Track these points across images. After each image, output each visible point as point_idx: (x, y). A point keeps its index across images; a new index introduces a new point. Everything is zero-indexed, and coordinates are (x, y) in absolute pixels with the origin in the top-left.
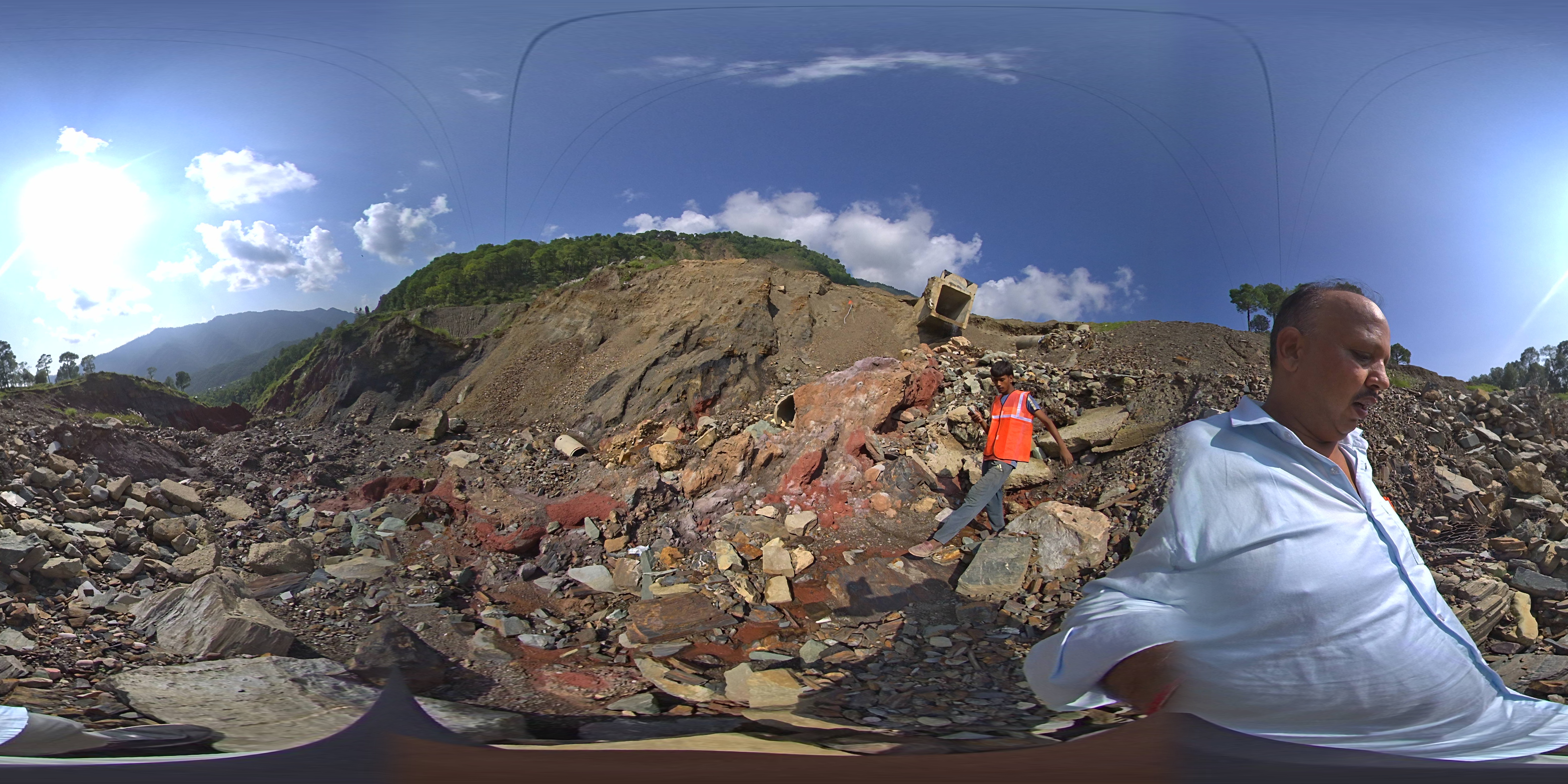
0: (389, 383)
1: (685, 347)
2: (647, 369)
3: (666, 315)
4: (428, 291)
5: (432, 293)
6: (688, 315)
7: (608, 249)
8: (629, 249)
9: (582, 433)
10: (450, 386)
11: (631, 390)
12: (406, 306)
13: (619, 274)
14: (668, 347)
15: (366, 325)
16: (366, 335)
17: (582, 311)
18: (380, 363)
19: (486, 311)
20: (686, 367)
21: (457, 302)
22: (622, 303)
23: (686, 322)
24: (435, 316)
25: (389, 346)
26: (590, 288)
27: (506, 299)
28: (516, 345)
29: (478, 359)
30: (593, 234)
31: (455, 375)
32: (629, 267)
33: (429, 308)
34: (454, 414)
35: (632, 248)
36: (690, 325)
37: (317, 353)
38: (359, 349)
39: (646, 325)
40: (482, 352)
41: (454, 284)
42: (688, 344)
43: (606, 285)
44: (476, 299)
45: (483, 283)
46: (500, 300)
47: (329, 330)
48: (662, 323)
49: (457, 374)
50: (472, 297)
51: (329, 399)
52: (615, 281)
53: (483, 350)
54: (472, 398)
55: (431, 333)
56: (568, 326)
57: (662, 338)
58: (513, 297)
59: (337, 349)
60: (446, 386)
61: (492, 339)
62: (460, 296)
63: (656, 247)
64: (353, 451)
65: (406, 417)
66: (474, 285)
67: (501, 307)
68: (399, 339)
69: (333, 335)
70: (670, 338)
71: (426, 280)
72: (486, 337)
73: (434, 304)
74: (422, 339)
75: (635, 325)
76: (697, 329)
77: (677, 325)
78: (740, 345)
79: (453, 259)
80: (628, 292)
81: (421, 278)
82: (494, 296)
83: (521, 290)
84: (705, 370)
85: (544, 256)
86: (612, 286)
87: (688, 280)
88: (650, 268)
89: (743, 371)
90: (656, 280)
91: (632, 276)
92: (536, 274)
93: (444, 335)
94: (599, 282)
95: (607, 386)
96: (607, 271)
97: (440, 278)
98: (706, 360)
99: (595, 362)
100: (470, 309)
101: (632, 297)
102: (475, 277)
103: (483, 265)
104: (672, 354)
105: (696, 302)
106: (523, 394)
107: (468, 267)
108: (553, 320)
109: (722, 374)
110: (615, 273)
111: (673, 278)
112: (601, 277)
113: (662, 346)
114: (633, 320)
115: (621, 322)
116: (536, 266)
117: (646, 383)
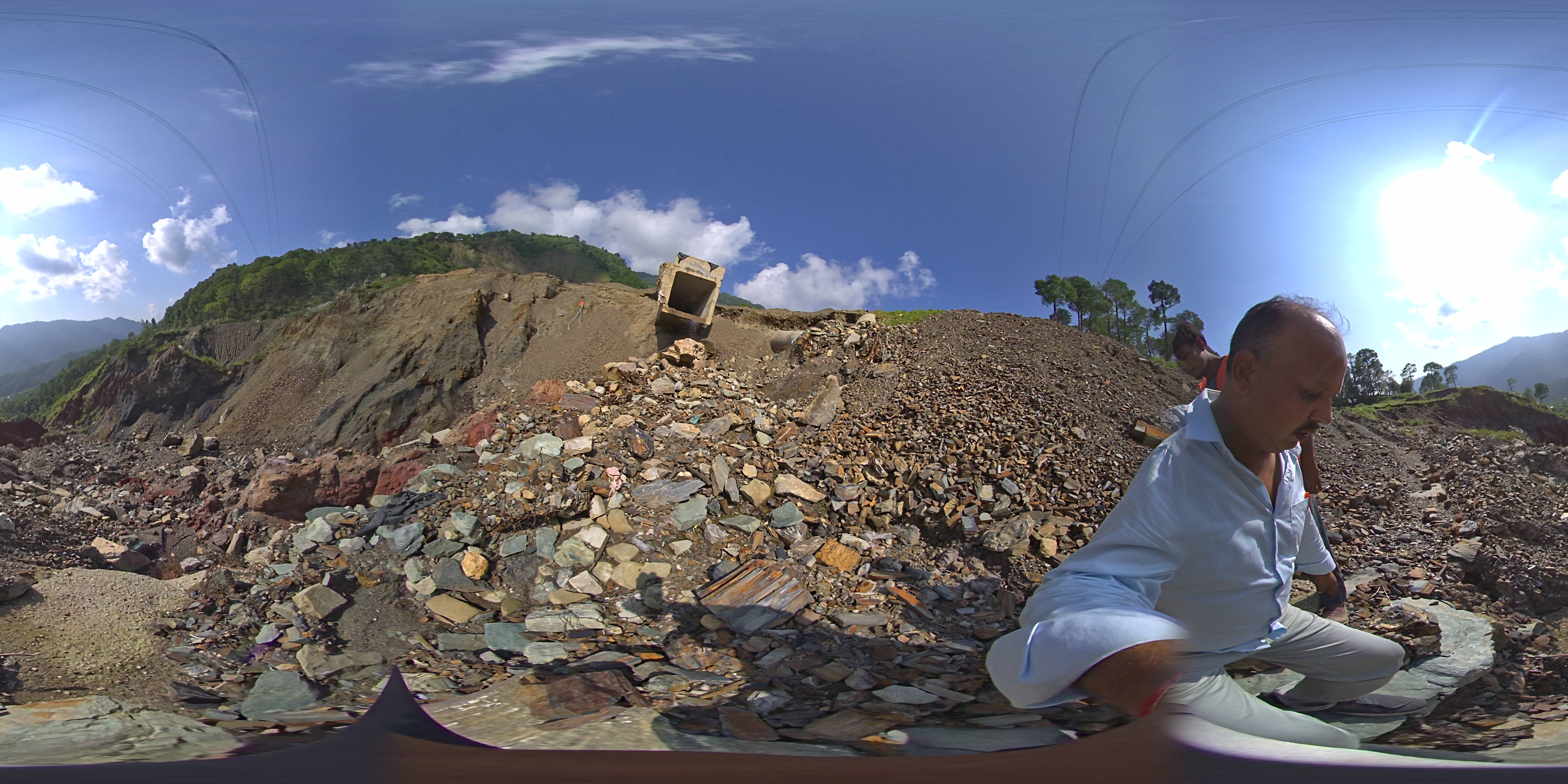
0: (164, 406)
1: (403, 372)
2: (364, 396)
3: (397, 337)
4: (208, 307)
5: (212, 308)
6: (413, 336)
7: (382, 255)
10: (215, 408)
11: (348, 415)
13: (360, 296)
14: (388, 373)
16: (147, 357)
17: (326, 336)
18: (157, 389)
19: (261, 327)
20: (386, 396)
21: (236, 318)
22: (361, 326)
23: (409, 345)
25: (165, 374)
26: (335, 313)
28: (270, 371)
29: (238, 385)
30: (368, 240)
33: (209, 324)
34: (212, 434)
37: (105, 369)
39: (378, 348)
41: (233, 298)
42: (407, 367)
43: (348, 309)
44: (254, 312)
45: (260, 297)
46: (276, 314)
47: (117, 343)
48: (392, 345)
49: (220, 398)
50: (250, 311)
51: (115, 417)
52: (356, 305)
53: (243, 376)
54: (231, 419)
55: (200, 362)
56: (314, 351)
57: (388, 361)
58: (288, 310)
59: (123, 366)
60: (211, 408)
61: (251, 365)
63: (433, 249)
65: (175, 436)
66: (251, 299)
67: (275, 322)
68: (172, 367)
70: (394, 361)
71: (206, 295)
72: (249, 363)
73: (213, 320)
74: (192, 368)
75: (371, 347)
76: (417, 351)
77: (403, 346)
78: (436, 372)
79: (232, 273)
80: (366, 315)
81: (202, 292)
82: (270, 310)
83: (297, 302)
84: (398, 400)
85: (317, 267)
86: (353, 309)
87: (420, 297)
88: (388, 287)
89: (437, 399)
90: (392, 300)
91: (372, 297)
92: (311, 285)
93: (210, 362)
94: (342, 307)
95: (333, 411)
96: (349, 295)
97: (220, 293)
98: (401, 390)
99: (331, 387)
100: (248, 324)
101: (370, 319)
102: (252, 291)
103: (259, 279)
104: (390, 379)
105: (424, 321)
106: (269, 417)
107: (246, 281)
108: (302, 346)
109: (414, 403)
110: (356, 295)
111: (407, 296)
112: (344, 301)
113: (385, 370)
114: (369, 343)
115: (360, 345)
116: (311, 278)
117: (359, 410)
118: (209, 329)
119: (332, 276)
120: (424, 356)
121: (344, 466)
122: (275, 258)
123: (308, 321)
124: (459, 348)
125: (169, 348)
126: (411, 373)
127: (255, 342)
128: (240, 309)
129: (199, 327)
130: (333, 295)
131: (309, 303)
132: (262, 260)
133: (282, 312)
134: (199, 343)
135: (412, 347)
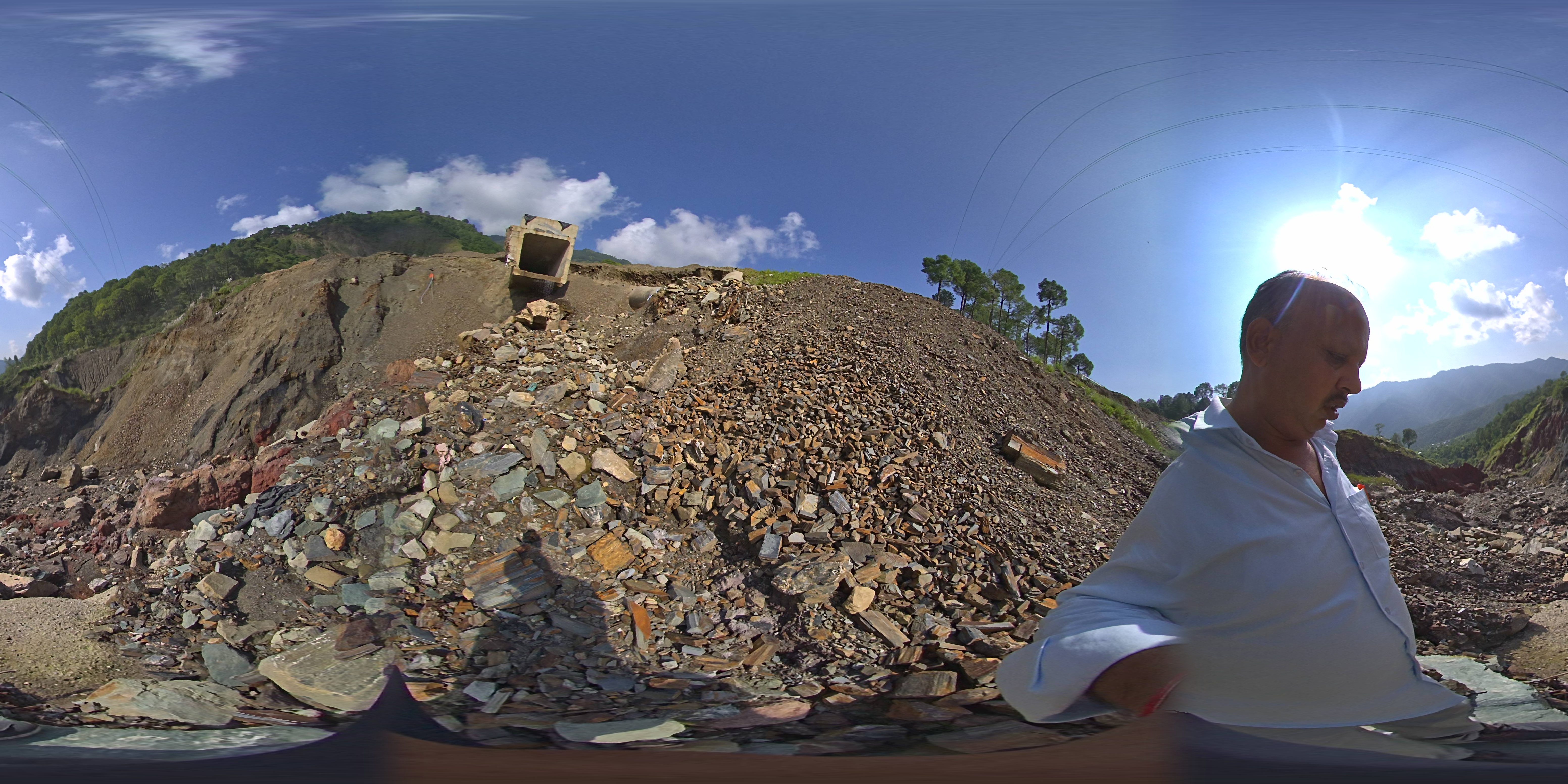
0: (38, 441)
1: (265, 372)
2: (232, 401)
3: (254, 339)
4: (66, 338)
5: (71, 338)
6: (270, 335)
10: (87, 437)
11: (220, 422)
12: (50, 353)
13: (211, 305)
14: (251, 375)
17: (185, 350)
18: (28, 425)
19: (121, 350)
20: (255, 397)
21: (95, 344)
22: (218, 334)
23: (268, 344)
24: (76, 363)
25: (33, 411)
26: (190, 325)
28: (136, 393)
29: (107, 410)
30: (208, 246)
31: (90, 427)
32: (221, 293)
33: (70, 355)
34: (89, 463)
38: (9, 414)
39: (239, 352)
40: (110, 403)
41: (89, 325)
42: (269, 366)
43: (202, 319)
44: (112, 337)
45: (116, 319)
46: (133, 335)
48: (251, 347)
49: (92, 426)
50: (108, 336)
52: (209, 314)
53: (111, 401)
54: (105, 446)
55: (66, 394)
56: (176, 366)
57: (249, 363)
58: (144, 329)
60: (84, 438)
61: (117, 391)
65: (52, 470)
66: (107, 324)
67: (134, 343)
68: (40, 403)
70: (256, 361)
71: (63, 326)
72: (115, 387)
73: (74, 350)
74: (60, 400)
75: (232, 352)
76: (276, 349)
77: (261, 346)
78: (297, 366)
79: (84, 301)
80: (220, 322)
81: (59, 324)
82: (127, 332)
83: (152, 320)
84: (265, 400)
85: (165, 282)
86: (206, 319)
87: (269, 295)
88: (236, 291)
89: (302, 392)
90: (243, 303)
91: (223, 304)
92: (162, 300)
93: (77, 393)
94: (196, 318)
95: (205, 421)
96: (200, 305)
97: (75, 323)
98: (267, 389)
99: (199, 398)
100: (107, 349)
101: (225, 326)
102: (106, 316)
103: (111, 303)
104: (254, 381)
105: (277, 319)
106: (143, 437)
107: (99, 307)
108: (164, 363)
109: (280, 400)
110: (207, 305)
111: (256, 297)
112: (196, 312)
113: (249, 372)
114: (228, 349)
115: (220, 352)
116: (160, 294)
117: (230, 416)
118: (71, 360)
119: (181, 288)
120: (283, 353)
121: (219, 473)
122: (122, 280)
123: (165, 338)
124: (315, 340)
125: (35, 385)
126: (273, 371)
127: (117, 366)
128: (97, 336)
129: (61, 359)
130: (185, 306)
131: (164, 319)
132: (110, 284)
133: (139, 332)
134: (63, 375)
135: (270, 346)
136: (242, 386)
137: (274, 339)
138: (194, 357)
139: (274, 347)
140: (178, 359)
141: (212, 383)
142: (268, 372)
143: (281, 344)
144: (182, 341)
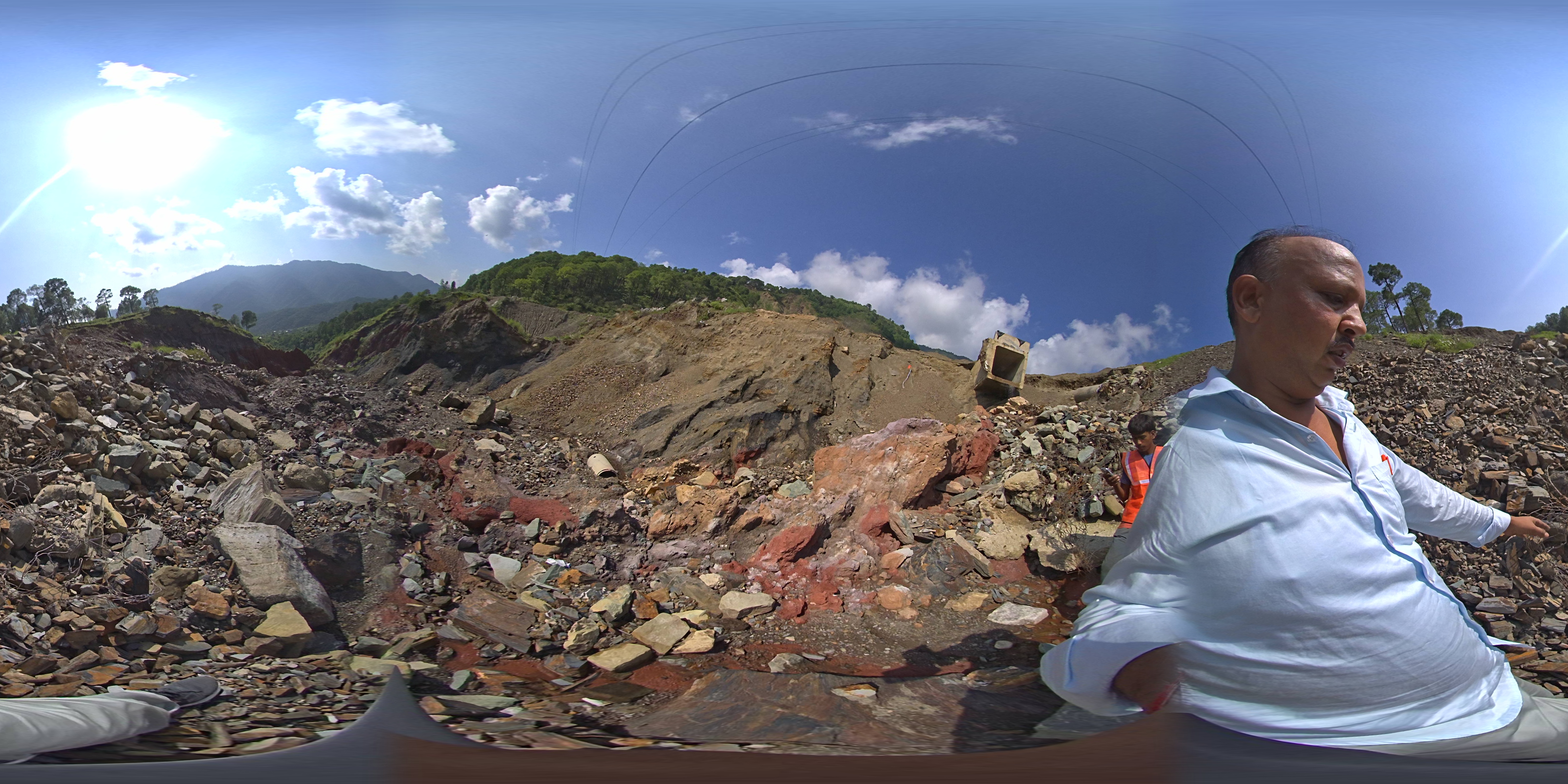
0: (452, 361)
1: (742, 396)
2: (700, 410)
4: (517, 281)
5: (521, 285)
6: (752, 364)
7: (699, 286)
8: (718, 290)
9: (619, 457)
10: (508, 379)
11: (679, 427)
12: (492, 291)
13: (698, 312)
14: (726, 393)
15: (447, 300)
16: (443, 309)
17: (654, 339)
18: (448, 340)
19: (567, 316)
20: (738, 415)
21: (542, 300)
23: (749, 371)
24: (516, 308)
25: (461, 326)
27: (589, 310)
28: (582, 356)
29: (542, 360)
30: (690, 268)
31: (516, 369)
32: (709, 306)
33: (513, 298)
34: (504, 407)
35: (721, 289)
36: (752, 374)
37: (390, 315)
38: (432, 321)
40: (548, 354)
41: (545, 281)
42: (746, 393)
43: (683, 319)
44: (561, 302)
45: (573, 288)
46: (584, 310)
47: (409, 295)
49: (518, 369)
50: (558, 299)
51: (390, 362)
52: (693, 318)
53: (549, 353)
54: (525, 396)
55: (505, 323)
56: (637, 351)
57: (723, 382)
58: (597, 309)
59: (411, 317)
60: (504, 378)
61: (561, 345)
62: (548, 295)
63: (743, 293)
64: (399, 417)
65: (457, 397)
66: (563, 288)
67: (582, 317)
68: (472, 321)
69: (412, 300)
70: (731, 383)
72: (557, 341)
73: (519, 295)
74: (495, 327)
75: (700, 364)
76: (758, 380)
77: (740, 371)
78: (795, 402)
79: (551, 259)
80: (702, 331)
82: (579, 304)
83: (607, 305)
84: (754, 421)
86: (688, 321)
87: (760, 329)
88: (728, 311)
89: (795, 428)
90: (730, 325)
91: (710, 316)
92: (626, 293)
93: (516, 328)
94: (678, 316)
95: (657, 418)
96: (688, 307)
97: (533, 274)
98: (753, 412)
99: (653, 393)
100: (553, 310)
101: (705, 337)
102: (567, 281)
103: (577, 272)
104: (730, 400)
105: (763, 354)
106: (574, 405)
107: (563, 270)
108: (624, 342)
109: (771, 427)
110: (695, 309)
111: (746, 325)
112: (681, 311)
113: (723, 390)
114: (700, 360)
115: (688, 359)
116: (628, 286)
117: (695, 424)
118: (512, 303)
119: (649, 291)
120: (768, 385)
122: (599, 257)
123: (636, 319)
124: (816, 385)
125: (474, 300)
129: (503, 298)
136: (713, 400)
137: (756, 370)
138: (660, 351)
139: (756, 377)
140: (643, 344)
141: (673, 384)
142: (745, 398)
143: (763, 377)
144: (653, 330)
